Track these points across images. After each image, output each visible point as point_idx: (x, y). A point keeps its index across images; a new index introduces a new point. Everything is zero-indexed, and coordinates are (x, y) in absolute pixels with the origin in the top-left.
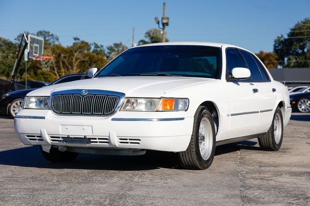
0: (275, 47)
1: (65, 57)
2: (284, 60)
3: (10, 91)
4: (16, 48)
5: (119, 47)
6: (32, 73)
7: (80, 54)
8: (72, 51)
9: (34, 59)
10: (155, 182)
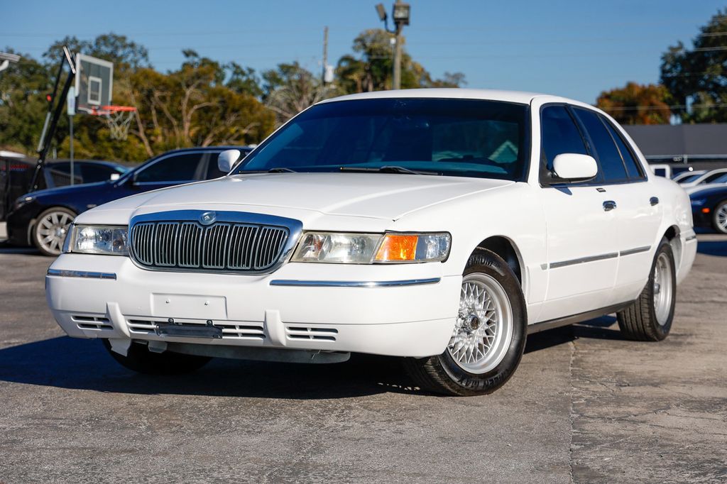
0: (664, 71)
1: (163, 99)
2: (683, 102)
3: (34, 190)
4: (46, 76)
5: (293, 74)
6: (85, 137)
7: (199, 91)
8: (179, 85)
9: (91, 112)
10: (373, 430)
